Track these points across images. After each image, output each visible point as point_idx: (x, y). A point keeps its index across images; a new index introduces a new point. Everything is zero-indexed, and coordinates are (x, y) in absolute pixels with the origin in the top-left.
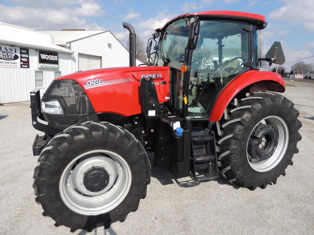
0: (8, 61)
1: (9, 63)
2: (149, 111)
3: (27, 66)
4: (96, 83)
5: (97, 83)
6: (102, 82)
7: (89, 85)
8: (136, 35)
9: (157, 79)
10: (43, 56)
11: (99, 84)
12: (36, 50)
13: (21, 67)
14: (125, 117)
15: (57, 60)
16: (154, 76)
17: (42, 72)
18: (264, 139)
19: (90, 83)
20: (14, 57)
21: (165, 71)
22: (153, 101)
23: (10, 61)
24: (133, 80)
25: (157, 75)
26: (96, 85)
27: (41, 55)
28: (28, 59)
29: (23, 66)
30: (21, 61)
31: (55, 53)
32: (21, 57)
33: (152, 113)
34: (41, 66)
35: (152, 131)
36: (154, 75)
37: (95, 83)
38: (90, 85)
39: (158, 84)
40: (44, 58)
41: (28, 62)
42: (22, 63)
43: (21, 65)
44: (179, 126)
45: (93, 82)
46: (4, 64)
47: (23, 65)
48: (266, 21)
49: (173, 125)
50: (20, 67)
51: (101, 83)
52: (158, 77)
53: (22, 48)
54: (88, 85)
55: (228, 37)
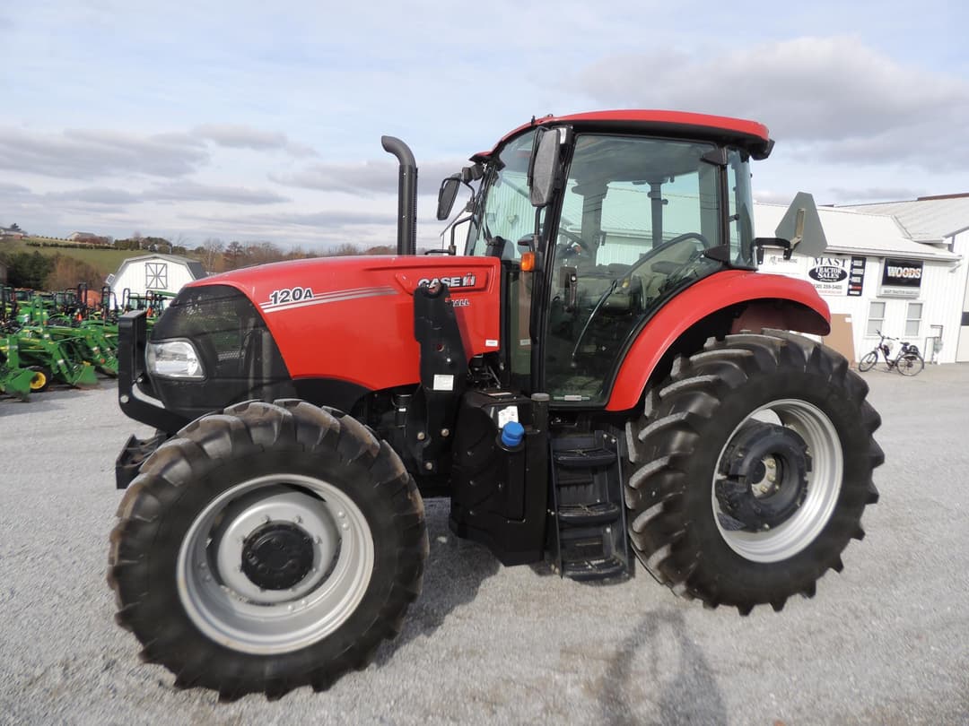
0: (828, 284)
1: (830, 287)
2: (437, 377)
3: (858, 293)
4: (295, 299)
5: (297, 297)
6: (310, 296)
7: (275, 302)
8: (417, 170)
9: (461, 291)
10: (893, 272)
11: (302, 299)
12: (880, 258)
13: (849, 294)
14: (373, 393)
15: (918, 277)
16: (453, 283)
17: (884, 303)
18: (769, 463)
19: (279, 295)
20: (840, 275)
21: (487, 269)
22: (448, 350)
23: (831, 284)
24: (396, 293)
25: (461, 280)
26: (294, 301)
27: (889, 268)
28: (862, 276)
29: (851, 292)
30: (850, 283)
31: (916, 264)
32: (852, 275)
33: (444, 383)
34: (885, 292)
35: (445, 432)
36: (453, 279)
37: (290, 297)
38: (278, 303)
39: (464, 304)
40: (893, 275)
41: (861, 284)
42: (851, 287)
43: (849, 290)
44: (516, 419)
45: (286, 294)
46: (823, 289)
47: (852, 290)
48: (770, 136)
49: (496, 415)
50: (846, 293)
51: (308, 298)
52: (464, 284)
53: (855, 258)
54: (273, 302)
55: (676, 178)
